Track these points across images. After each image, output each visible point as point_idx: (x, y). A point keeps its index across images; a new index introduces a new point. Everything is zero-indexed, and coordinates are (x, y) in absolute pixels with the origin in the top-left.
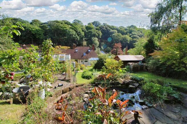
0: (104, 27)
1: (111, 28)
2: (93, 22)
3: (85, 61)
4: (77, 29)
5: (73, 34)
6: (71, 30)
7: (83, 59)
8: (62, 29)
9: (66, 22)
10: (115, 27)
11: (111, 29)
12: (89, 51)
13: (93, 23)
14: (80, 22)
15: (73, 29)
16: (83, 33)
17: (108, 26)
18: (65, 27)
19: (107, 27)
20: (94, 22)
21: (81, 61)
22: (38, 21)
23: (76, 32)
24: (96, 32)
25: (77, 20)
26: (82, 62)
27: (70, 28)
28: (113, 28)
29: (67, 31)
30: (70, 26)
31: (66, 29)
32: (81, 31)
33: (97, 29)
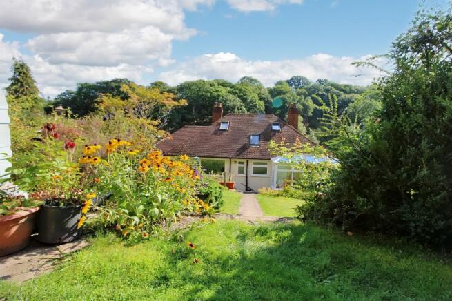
0: (322, 87)
1: (342, 90)
2: (289, 79)
3: (257, 171)
4: (245, 95)
5: (234, 106)
6: (231, 97)
7: (245, 161)
8: (209, 94)
9: (221, 83)
10: (355, 87)
11: (342, 93)
12: (276, 128)
13: (290, 82)
14: (256, 81)
15: (235, 93)
16: (262, 103)
17: (332, 85)
18: (217, 91)
19: (329, 87)
20: (291, 79)
21: (235, 167)
22: (161, 83)
23: (244, 100)
24: (298, 101)
25: (248, 78)
26: (241, 171)
27: (230, 92)
28: (348, 89)
29: (221, 98)
30: (229, 89)
31: (219, 96)
32: (257, 98)
33: (299, 94)
